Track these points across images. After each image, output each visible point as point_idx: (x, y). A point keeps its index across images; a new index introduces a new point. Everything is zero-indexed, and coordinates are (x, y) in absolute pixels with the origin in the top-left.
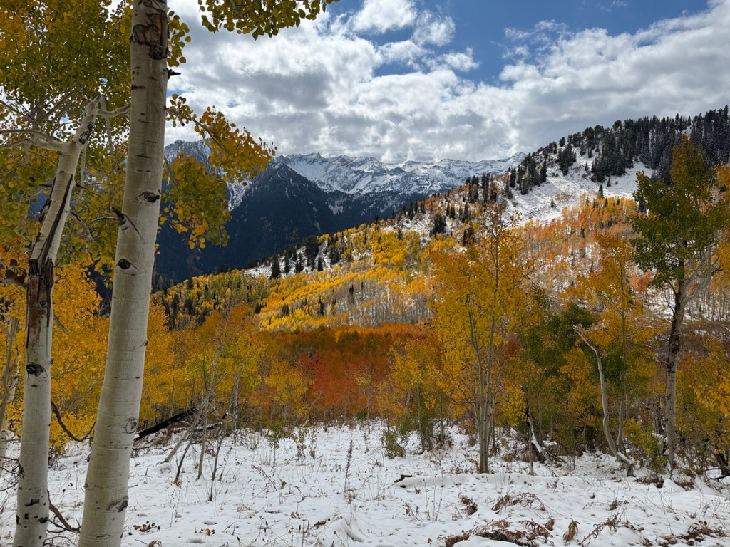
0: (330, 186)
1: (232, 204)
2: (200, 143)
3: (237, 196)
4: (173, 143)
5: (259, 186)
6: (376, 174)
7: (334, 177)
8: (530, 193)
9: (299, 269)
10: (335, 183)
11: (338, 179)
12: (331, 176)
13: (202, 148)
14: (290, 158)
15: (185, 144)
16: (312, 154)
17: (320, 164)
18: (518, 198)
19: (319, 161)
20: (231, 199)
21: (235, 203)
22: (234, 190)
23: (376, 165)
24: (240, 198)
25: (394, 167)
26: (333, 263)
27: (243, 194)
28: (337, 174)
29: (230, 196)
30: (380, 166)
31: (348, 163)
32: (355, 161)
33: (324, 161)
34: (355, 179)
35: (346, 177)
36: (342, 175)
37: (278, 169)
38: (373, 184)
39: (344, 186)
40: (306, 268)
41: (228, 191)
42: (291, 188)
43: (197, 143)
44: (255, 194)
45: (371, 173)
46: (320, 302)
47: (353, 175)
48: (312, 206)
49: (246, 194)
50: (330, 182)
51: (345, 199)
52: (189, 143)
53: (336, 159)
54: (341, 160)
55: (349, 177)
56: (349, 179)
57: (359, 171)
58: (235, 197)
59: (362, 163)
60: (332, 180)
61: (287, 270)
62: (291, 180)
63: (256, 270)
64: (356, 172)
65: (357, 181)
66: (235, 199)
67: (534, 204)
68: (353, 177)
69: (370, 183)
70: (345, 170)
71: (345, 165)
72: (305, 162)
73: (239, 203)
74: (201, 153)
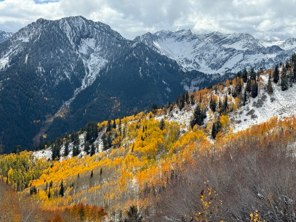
0: (197, 64)
1: (86, 83)
2: (61, 22)
3: (91, 74)
4: (35, 21)
5: (114, 64)
6: (248, 52)
7: (202, 55)
8: (290, 89)
9: (76, 153)
10: (203, 61)
11: (206, 56)
12: (199, 54)
13: (62, 27)
14: (158, 35)
15: (47, 22)
16: (183, 30)
17: (189, 41)
18: (278, 93)
19: (188, 38)
20: (85, 77)
21: (89, 82)
22: (90, 68)
23: (251, 42)
24: (94, 77)
25: (270, 45)
26: (105, 149)
27: (97, 72)
28: (205, 52)
29: (85, 74)
30: (255, 44)
31: (221, 39)
32: (228, 37)
33: (194, 37)
34: (224, 57)
35: (215, 56)
36: (211, 53)
37: (135, 47)
38: (244, 63)
39: (212, 64)
40: (83, 153)
41: (84, 70)
42: (145, 67)
43: (58, 21)
44: (109, 72)
45: (242, 52)
46: (62, 185)
47: (223, 52)
48: (165, 86)
49: (101, 72)
50: (197, 60)
51: (203, 80)
52: (51, 21)
53: (207, 36)
54: (213, 37)
55: (219, 55)
56: (218, 57)
57: (230, 48)
58: (89, 75)
59: (236, 40)
60: (199, 58)
61: (66, 153)
62: (147, 59)
63: (43, 152)
64: (226, 50)
65: (226, 60)
66: (89, 77)
67: (290, 100)
68: (223, 55)
69: (240, 61)
70: (215, 47)
71: (217, 41)
72: (173, 39)
73: (92, 82)
74: (62, 31)
